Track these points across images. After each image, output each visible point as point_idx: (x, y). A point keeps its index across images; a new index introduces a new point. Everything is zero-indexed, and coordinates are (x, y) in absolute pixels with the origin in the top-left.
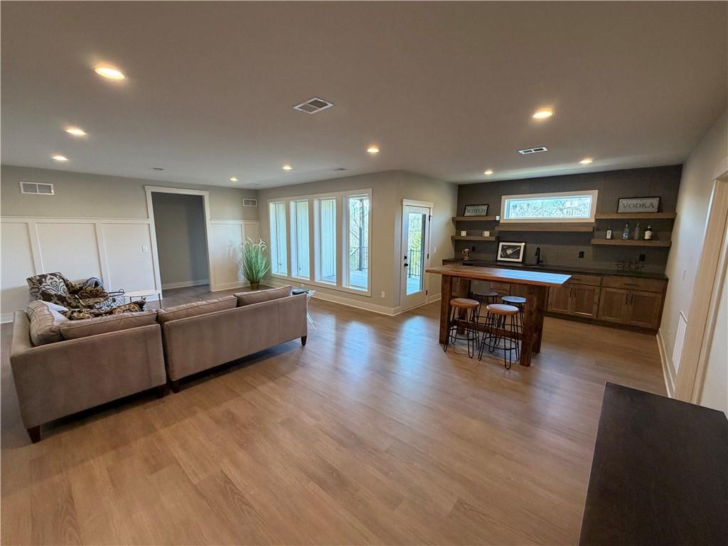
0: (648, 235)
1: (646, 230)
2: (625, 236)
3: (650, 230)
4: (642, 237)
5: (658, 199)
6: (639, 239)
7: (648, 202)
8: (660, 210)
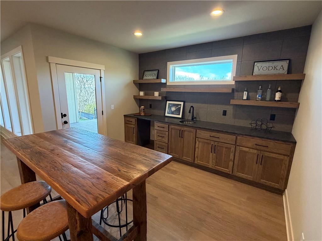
0: (278, 96)
1: (277, 92)
2: (258, 97)
3: (280, 91)
4: (273, 99)
5: (288, 61)
6: (270, 100)
7: (279, 64)
8: (289, 71)
